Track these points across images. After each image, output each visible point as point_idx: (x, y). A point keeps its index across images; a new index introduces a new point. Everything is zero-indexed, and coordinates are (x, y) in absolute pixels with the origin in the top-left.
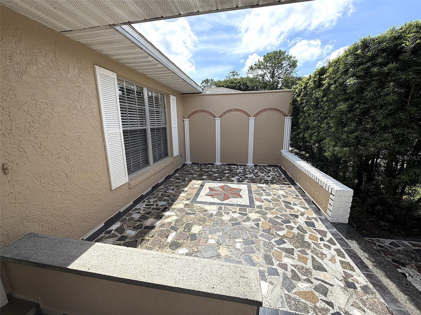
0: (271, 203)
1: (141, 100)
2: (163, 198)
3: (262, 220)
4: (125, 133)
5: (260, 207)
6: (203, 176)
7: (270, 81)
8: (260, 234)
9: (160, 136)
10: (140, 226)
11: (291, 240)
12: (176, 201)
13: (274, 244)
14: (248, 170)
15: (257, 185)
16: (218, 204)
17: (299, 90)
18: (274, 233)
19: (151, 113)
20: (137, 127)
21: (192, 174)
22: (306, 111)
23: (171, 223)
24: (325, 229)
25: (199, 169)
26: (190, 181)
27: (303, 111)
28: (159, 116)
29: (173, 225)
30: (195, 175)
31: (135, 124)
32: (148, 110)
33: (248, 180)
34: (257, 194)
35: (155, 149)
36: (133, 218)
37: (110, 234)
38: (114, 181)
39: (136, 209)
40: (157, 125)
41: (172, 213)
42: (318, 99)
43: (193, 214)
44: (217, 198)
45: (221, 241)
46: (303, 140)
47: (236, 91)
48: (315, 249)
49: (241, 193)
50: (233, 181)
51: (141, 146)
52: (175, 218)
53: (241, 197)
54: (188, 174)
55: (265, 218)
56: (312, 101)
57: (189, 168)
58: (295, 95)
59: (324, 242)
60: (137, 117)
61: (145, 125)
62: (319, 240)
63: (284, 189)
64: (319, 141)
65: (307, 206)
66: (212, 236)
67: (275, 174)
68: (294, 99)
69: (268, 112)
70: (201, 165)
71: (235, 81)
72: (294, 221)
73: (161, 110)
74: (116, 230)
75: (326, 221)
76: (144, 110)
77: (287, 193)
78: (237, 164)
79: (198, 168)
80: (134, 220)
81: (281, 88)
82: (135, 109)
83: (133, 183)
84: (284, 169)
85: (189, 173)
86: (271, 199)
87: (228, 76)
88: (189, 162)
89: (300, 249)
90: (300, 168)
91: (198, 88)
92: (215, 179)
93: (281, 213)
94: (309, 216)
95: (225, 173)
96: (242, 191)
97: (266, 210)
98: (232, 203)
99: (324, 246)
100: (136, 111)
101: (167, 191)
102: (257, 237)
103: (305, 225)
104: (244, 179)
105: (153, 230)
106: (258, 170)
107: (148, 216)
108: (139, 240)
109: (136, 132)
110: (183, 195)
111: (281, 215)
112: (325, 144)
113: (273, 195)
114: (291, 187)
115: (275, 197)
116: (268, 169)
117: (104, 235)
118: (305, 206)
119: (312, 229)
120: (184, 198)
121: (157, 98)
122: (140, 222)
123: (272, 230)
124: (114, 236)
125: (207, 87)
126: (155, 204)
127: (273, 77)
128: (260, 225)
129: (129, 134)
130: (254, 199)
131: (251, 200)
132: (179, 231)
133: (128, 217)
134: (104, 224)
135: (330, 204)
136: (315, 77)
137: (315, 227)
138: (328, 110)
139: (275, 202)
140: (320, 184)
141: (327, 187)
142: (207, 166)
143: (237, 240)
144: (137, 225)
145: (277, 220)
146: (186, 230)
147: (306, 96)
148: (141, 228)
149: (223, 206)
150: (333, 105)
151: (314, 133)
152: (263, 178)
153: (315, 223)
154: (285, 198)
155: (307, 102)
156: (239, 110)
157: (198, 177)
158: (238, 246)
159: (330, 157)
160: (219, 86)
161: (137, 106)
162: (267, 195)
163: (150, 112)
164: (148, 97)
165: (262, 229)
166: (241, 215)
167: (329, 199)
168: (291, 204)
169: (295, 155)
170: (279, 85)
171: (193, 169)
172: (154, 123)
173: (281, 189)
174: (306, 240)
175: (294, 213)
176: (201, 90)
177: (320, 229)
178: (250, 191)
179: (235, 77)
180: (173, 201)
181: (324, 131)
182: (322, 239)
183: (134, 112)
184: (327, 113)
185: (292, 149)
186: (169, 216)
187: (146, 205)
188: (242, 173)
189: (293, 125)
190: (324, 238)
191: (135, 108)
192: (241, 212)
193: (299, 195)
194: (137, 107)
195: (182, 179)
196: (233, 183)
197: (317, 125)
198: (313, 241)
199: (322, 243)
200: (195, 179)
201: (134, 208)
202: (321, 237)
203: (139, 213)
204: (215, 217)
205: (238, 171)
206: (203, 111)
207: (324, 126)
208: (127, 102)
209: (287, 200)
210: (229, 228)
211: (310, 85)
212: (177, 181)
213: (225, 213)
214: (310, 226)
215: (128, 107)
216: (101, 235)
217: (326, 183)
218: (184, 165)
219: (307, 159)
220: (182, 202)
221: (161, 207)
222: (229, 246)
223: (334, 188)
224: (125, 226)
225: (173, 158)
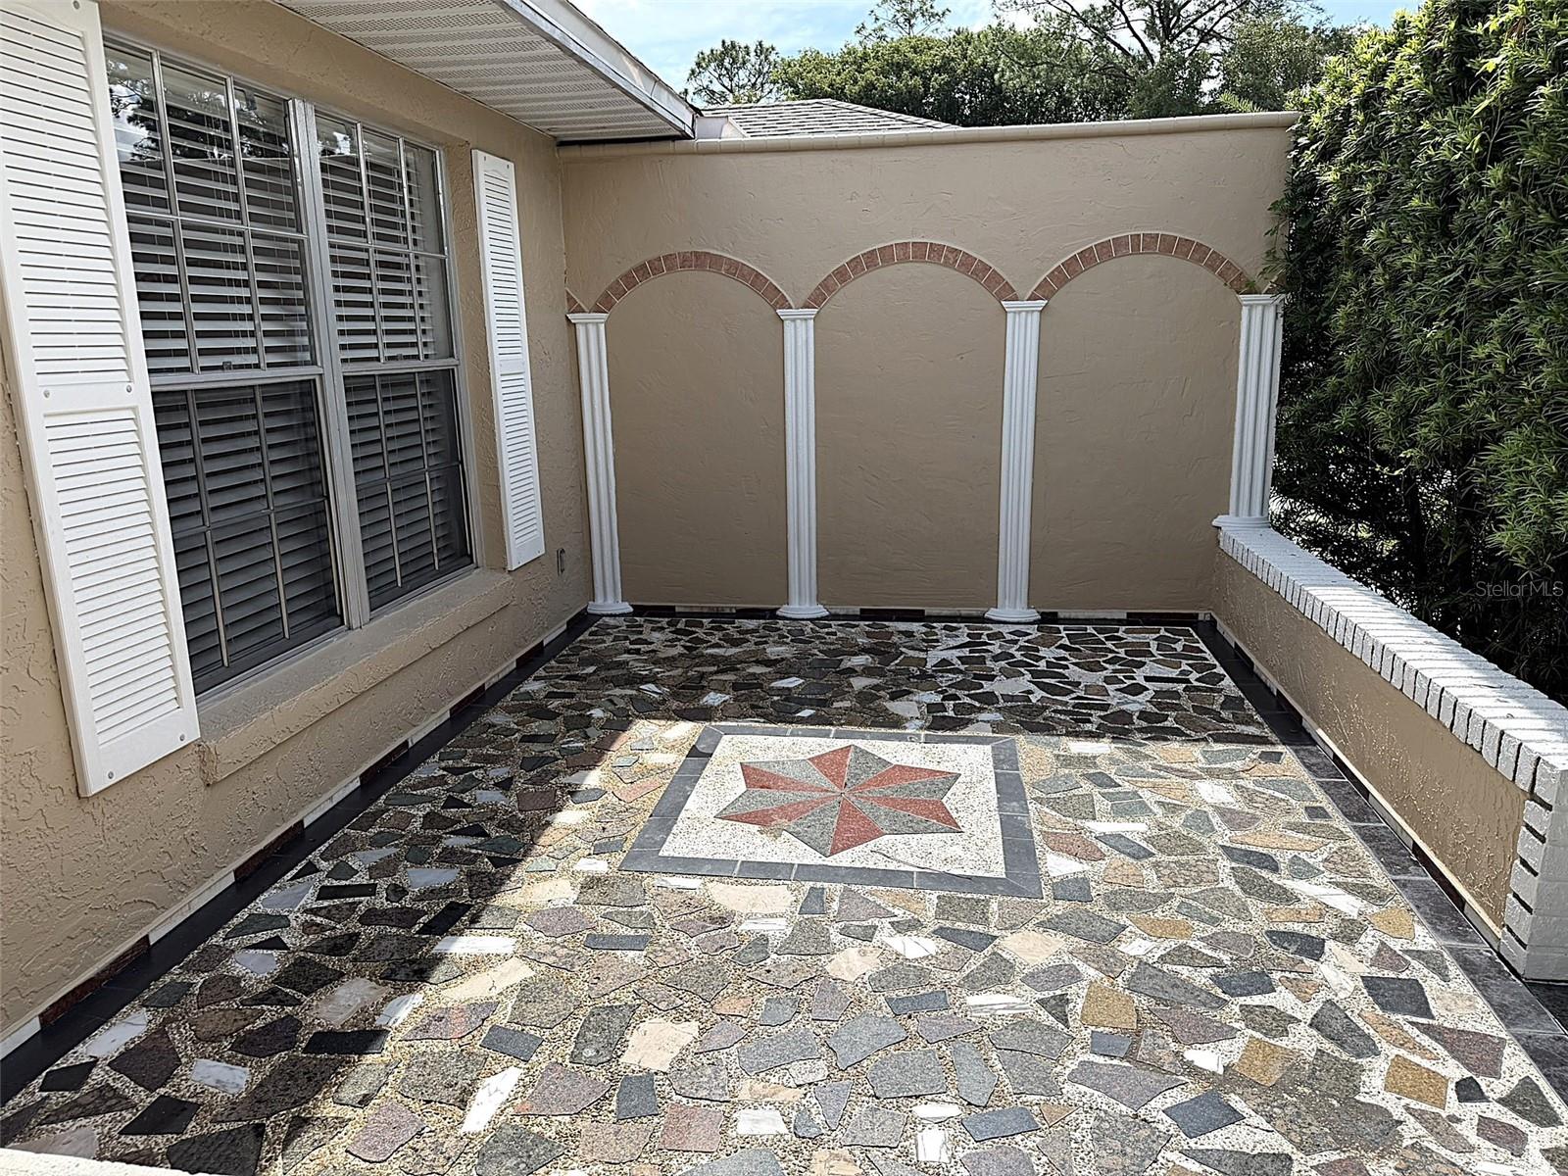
0: (1146, 862)
1: (276, 189)
2: (437, 839)
3: (1090, 972)
4: (170, 409)
5: (1075, 890)
6: (703, 690)
7: (1150, 56)
8: (1072, 1065)
9: (414, 428)
10: (282, 1034)
11: (1270, 1096)
12: (530, 863)
13: (1162, 1127)
14: (995, 648)
15: (1056, 746)
16: (806, 871)
17: (1331, 117)
18: (1167, 1060)
19: (345, 275)
20: (248, 366)
21: (634, 680)
22: (1379, 257)
23: (491, 1006)
24: (1491, 1025)
25: (681, 650)
26: (620, 723)
27: (1358, 256)
28: (401, 293)
29: (501, 1018)
30: (652, 687)
31: (238, 351)
32: (327, 252)
33: (998, 717)
34: (1053, 804)
35: (383, 515)
36: (237, 980)
37: (76, 1088)
38: (102, 739)
39: (257, 922)
40: (391, 358)
41: (501, 944)
42: (1452, 178)
43: (637, 943)
44: (797, 835)
45: (819, 1119)
46: (1356, 445)
47: (922, 126)
48: (1424, 1151)
49: (950, 801)
50: (897, 722)
51: (282, 501)
52: (518, 972)
53: (950, 825)
54: (605, 680)
55: (1110, 965)
56: (1414, 191)
57: (616, 639)
58: (1306, 147)
59: (1484, 1105)
60: (248, 301)
61: (307, 356)
62: (1452, 1095)
63: (1231, 771)
64: (1462, 452)
65: (1378, 875)
66: (758, 1087)
67: (1174, 673)
68: (1302, 181)
69: (1129, 263)
70: (694, 617)
71: (918, 59)
72: (1292, 976)
73: (411, 250)
74: (119, 1064)
75: (1501, 971)
76: (300, 255)
77: (1250, 798)
78: (928, 611)
79: (672, 643)
80: (244, 990)
81: (1215, 108)
82: (233, 249)
83: (233, 747)
84: (1232, 639)
85: (614, 672)
86: (1148, 840)
87: (870, 26)
88: (610, 603)
89: (1335, 1156)
90: (1340, 631)
91: (667, 106)
92: (781, 713)
93: (1211, 930)
94: (1391, 943)
95: (851, 671)
96: (957, 788)
97: (1115, 907)
98: (892, 866)
99: (1480, 1133)
100: (240, 259)
101: (466, 798)
102: (1052, 1090)
103: (1364, 1001)
104: (972, 709)
105: (369, 1058)
106: (1062, 647)
107: (332, 962)
108: (276, 1125)
109: (245, 401)
110: (570, 816)
111: (1213, 942)
112: (1497, 471)
113: (1159, 811)
114: (1276, 757)
115: (1177, 823)
116: (1130, 638)
117: (39, 1095)
118: (1371, 882)
119: (1407, 1027)
120: (578, 842)
121: (388, 171)
122: (282, 1003)
123: (1149, 1040)
124: (106, 1100)
125: (730, 97)
126: (383, 884)
127: (1167, 30)
128: (1077, 1006)
129: (196, 416)
130: (1037, 838)
131: (1019, 846)
132: (540, 1060)
133: (198, 971)
134: (35, 1026)
135: (1524, 863)
136: (1431, 31)
137: (1428, 1013)
138: (1515, 249)
139: (1173, 858)
140: (1459, 731)
141: (1509, 752)
142: (731, 629)
143: (922, 1110)
144: (259, 1023)
145: (1185, 971)
146: (589, 1052)
147: (1376, 157)
148: (290, 1045)
149: (835, 889)
150: (1544, 217)
151: (1426, 403)
152: (1098, 699)
153: (1431, 985)
154: (1239, 827)
155: (1380, 194)
156: (936, 250)
157: (675, 695)
158: (932, 1146)
159: (1531, 558)
160: (813, 93)
161: (249, 227)
162: (1120, 812)
163: (340, 268)
164: (324, 168)
165: (1087, 1033)
166: (949, 946)
167: (1517, 830)
168: (1275, 869)
169: (1308, 545)
170: (1206, 86)
171: (643, 648)
172: (372, 339)
173: (1212, 774)
174: (1367, 1100)
175: (1298, 928)
176: (687, 117)
177: (1461, 1027)
178: (1009, 788)
179: (916, 31)
180: (508, 859)
181: (1491, 386)
182: (1468, 1091)
183: (228, 266)
184: (1507, 271)
185: (1287, 506)
186: (476, 964)
187: (325, 893)
188: (958, 671)
189: (1294, 350)
190: (1482, 1081)
191: (238, 241)
192: (948, 924)
193: (1330, 808)
194: (248, 235)
195: (569, 713)
196: (902, 738)
197: (1443, 348)
198: (1413, 1104)
199: (1472, 1110)
200: (651, 710)
201: (243, 915)
202: (1468, 1074)
203: (275, 943)
204: (784, 959)
205: (933, 657)
206: (700, 260)
207: (1489, 356)
208: (179, 197)
209: (1253, 841)
210: (874, 1029)
211: (1400, 83)
212: (536, 727)
213: (844, 932)
214: (1395, 1010)
215: (184, 234)
216: (20, 1100)
217: (1501, 725)
218: (582, 621)
219: (1383, 570)
220: (563, 864)
221: (420, 905)
222: (875, 1151)
223: (1552, 760)
224: (180, 1037)
225: (509, 578)
